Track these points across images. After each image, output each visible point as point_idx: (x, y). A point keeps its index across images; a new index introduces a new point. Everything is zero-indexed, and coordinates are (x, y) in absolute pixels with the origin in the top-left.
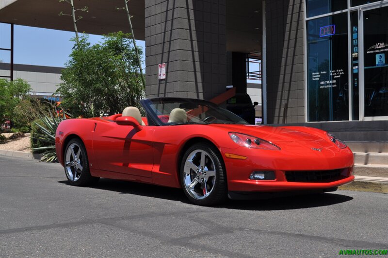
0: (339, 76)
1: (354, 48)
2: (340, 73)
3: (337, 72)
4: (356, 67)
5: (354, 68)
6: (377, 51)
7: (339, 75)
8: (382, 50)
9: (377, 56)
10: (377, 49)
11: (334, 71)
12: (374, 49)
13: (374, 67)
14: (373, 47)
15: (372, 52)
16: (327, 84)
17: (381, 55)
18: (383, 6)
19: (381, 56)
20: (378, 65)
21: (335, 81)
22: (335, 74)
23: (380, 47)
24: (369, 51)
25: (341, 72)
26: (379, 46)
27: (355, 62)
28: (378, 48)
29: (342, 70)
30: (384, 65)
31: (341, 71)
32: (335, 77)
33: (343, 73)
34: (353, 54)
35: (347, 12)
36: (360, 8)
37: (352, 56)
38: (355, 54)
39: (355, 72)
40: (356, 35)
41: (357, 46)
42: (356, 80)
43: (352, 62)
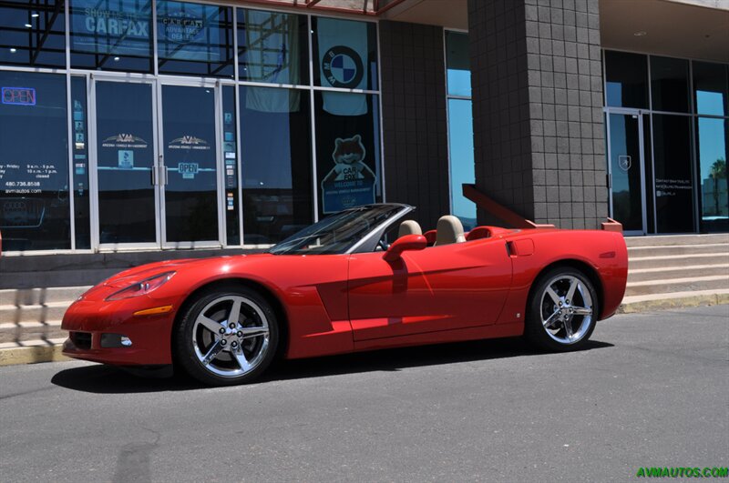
0: (48, 176)
1: (77, 135)
2: (50, 172)
3: (42, 169)
4: (81, 165)
5: (77, 165)
6: (121, 146)
7: (47, 174)
8: (129, 146)
9: (121, 154)
10: (121, 143)
11: (37, 167)
12: (114, 142)
13: (115, 168)
14: (113, 138)
15: (112, 145)
16: (21, 188)
17: (128, 152)
18: (131, 81)
19: (126, 154)
20: (121, 167)
21: (38, 184)
22: (39, 171)
23: (125, 140)
24: (106, 143)
25: (52, 169)
26: (123, 138)
27: (77, 157)
28: (122, 141)
29: (52, 167)
30: (131, 167)
31: (50, 169)
32: (40, 176)
33: (55, 171)
34: (77, 144)
35: (66, 75)
36: (91, 75)
37: (74, 146)
38: (80, 145)
39: (78, 172)
40: (79, 115)
41: (82, 132)
42: (81, 184)
43: (74, 157)
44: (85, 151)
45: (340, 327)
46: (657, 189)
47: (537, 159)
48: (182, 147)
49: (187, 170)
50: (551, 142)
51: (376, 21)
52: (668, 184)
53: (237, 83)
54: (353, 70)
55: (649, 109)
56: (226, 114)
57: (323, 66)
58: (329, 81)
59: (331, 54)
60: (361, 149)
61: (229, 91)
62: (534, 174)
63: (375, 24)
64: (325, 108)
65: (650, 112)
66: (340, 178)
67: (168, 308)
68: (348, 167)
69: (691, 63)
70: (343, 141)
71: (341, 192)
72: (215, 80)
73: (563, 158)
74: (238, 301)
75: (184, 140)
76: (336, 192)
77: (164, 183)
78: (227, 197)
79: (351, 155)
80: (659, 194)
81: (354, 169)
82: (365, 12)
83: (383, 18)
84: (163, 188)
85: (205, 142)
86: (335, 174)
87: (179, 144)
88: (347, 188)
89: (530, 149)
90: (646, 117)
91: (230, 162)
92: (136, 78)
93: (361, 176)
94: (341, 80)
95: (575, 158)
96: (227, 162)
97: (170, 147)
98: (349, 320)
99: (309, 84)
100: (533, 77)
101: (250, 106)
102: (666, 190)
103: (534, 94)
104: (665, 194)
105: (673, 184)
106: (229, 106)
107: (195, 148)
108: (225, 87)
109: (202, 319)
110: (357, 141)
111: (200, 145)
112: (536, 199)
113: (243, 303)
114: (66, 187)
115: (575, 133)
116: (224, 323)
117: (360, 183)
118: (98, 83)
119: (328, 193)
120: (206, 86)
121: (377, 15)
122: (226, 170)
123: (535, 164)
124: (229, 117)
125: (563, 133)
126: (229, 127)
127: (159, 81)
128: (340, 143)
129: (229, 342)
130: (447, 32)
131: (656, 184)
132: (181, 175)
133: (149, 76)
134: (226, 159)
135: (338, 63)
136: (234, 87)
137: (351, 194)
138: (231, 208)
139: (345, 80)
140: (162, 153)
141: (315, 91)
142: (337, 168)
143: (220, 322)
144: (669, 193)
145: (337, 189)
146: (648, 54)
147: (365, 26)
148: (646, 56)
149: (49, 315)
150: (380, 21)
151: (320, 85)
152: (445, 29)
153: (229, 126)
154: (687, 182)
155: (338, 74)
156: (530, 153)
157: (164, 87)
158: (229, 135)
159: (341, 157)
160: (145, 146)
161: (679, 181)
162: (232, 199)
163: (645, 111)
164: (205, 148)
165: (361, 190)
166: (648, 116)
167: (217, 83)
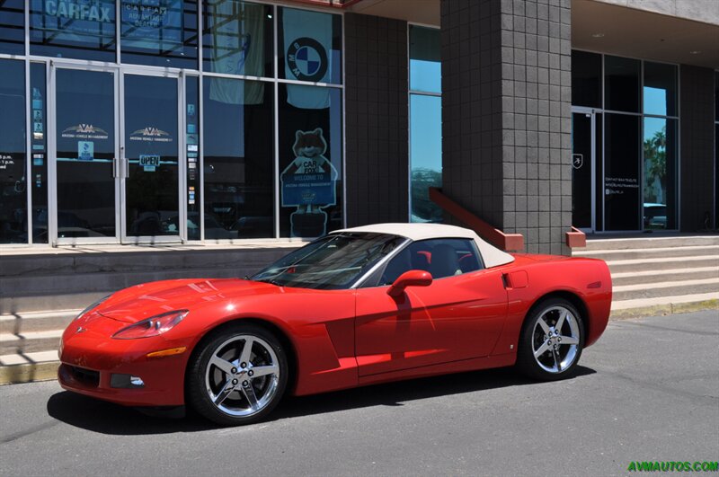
0: (5, 167)
1: (36, 124)
2: (7, 162)
4: (39, 156)
5: (35, 156)
6: (81, 136)
7: (3, 165)
8: (89, 137)
9: (81, 145)
10: (81, 133)
12: (74, 132)
13: (74, 160)
14: (74, 128)
15: (72, 136)
17: (88, 143)
18: (93, 70)
19: (86, 145)
20: (80, 158)
23: (86, 131)
24: (65, 133)
25: (9, 160)
26: (84, 129)
27: (36, 147)
28: (82, 131)
29: (9, 157)
30: (91, 159)
31: (7, 159)
33: (11, 162)
34: (35, 134)
35: (24, 61)
36: (51, 62)
37: (32, 136)
38: (38, 135)
39: (36, 163)
40: (37, 103)
41: (40, 121)
42: (38, 176)
43: (32, 147)
44: (44, 141)
45: (346, 363)
46: (606, 188)
47: (508, 169)
48: (144, 139)
49: (149, 163)
50: (521, 152)
51: (342, 13)
52: (617, 182)
53: (201, 73)
54: (318, 63)
55: (601, 108)
56: (189, 106)
57: (288, 58)
58: (293, 73)
59: (296, 45)
60: (323, 143)
61: (192, 81)
62: (505, 184)
63: (340, 16)
64: (289, 101)
65: (603, 111)
66: (299, 171)
67: (182, 349)
68: (308, 160)
69: (642, 63)
70: (304, 133)
71: (301, 185)
72: (179, 70)
73: (532, 168)
74: (250, 340)
75: (146, 132)
76: (295, 185)
77: (125, 176)
78: (188, 190)
79: (312, 148)
80: (608, 192)
81: (315, 163)
82: (331, 4)
83: (349, 11)
84: (123, 181)
85: (167, 134)
86: (295, 167)
87: (141, 135)
88: (307, 182)
89: (502, 158)
90: (598, 116)
91: (193, 155)
92: (98, 66)
93: (321, 170)
94: (305, 73)
95: (544, 168)
96: (189, 155)
97: (132, 138)
98: (355, 356)
99: (273, 77)
100: (507, 86)
101: (213, 97)
102: (614, 189)
103: (507, 104)
104: (613, 192)
105: (622, 183)
106: (192, 97)
107: (157, 140)
108: (189, 78)
109: (214, 360)
110: (319, 135)
111: (162, 136)
112: (505, 208)
113: (254, 342)
114: (23, 179)
115: (544, 143)
116: (236, 363)
117: (321, 177)
118: (59, 71)
119: (287, 186)
120: (170, 76)
121: (343, 7)
122: (188, 162)
123: (506, 174)
124: (192, 108)
125: (533, 143)
126: (193, 118)
127: (122, 70)
128: (300, 135)
129: (241, 381)
130: (411, 26)
131: (606, 182)
132: (143, 167)
133: (111, 64)
134: (188, 152)
135: (303, 56)
136: (198, 78)
137: (311, 188)
138: (192, 202)
139: (309, 73)
140: (123, 145)
141: (279, 84)
142: (297, 161)
143: (231, 361)
144: (618, 192)
145: (298, 182)
146: (603, 53)
147: (330, 18)
148: (600, 55)
149: (23, 326)
150: (346, 14)
151: (284, 78)
152: (409, 23)
153: (191, 117)
154: (635, 180)
155: (302, 66)
156: (501, 162)
157: (126, 76)
158: (192, 127)
159: (301, 150)
160: (106, 137)
161: (627, 180)
162: (193, 193)
163: (598, 110)
164: (167, 140)
165: (320, 185)
166: (601, 114)
167: (181, 74)
